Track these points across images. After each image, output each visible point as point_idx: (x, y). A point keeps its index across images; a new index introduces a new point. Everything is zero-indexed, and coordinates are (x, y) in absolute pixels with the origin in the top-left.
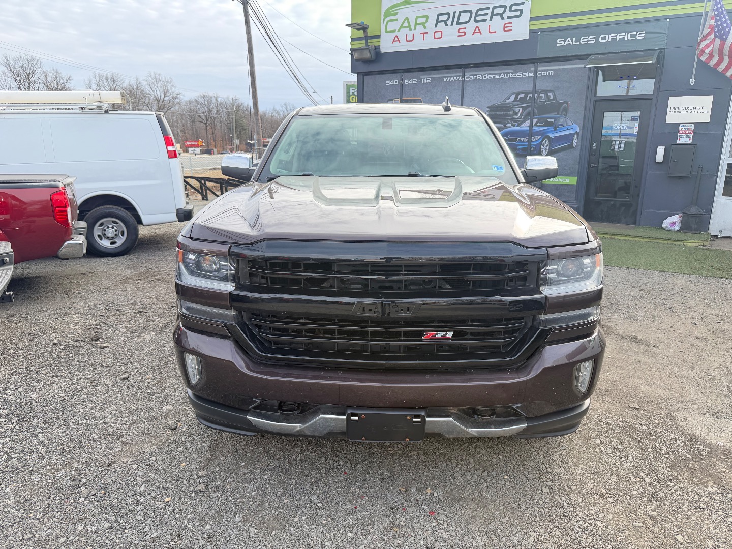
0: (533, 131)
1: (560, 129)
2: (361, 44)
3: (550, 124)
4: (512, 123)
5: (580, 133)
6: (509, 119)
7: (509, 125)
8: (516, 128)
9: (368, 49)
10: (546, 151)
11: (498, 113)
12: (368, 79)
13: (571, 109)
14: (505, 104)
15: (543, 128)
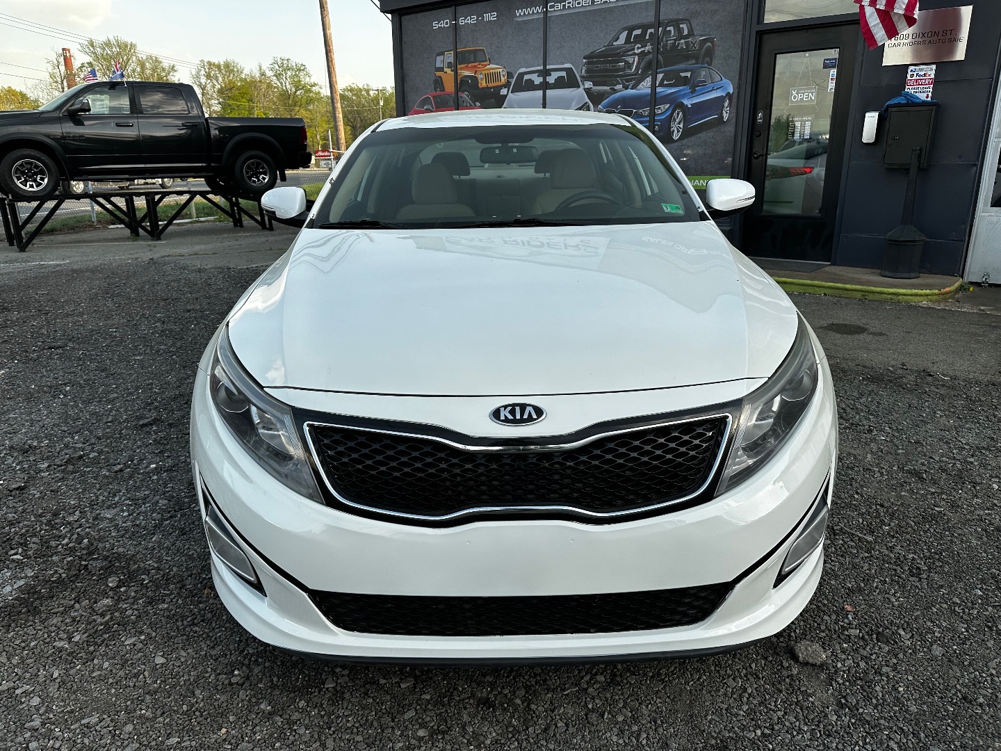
0: (658, 96)
1: (700, 90)
3: (685, 81)
4: (622, 82)
5: (735, 96)
6: (620, 76)
7: (619, 87)
8: (630, 92)
10: (678, 131)
11: (601, 66)
12: (405, 19)
13: (718, 52)
14: (612, 49)
15: (673, 90)
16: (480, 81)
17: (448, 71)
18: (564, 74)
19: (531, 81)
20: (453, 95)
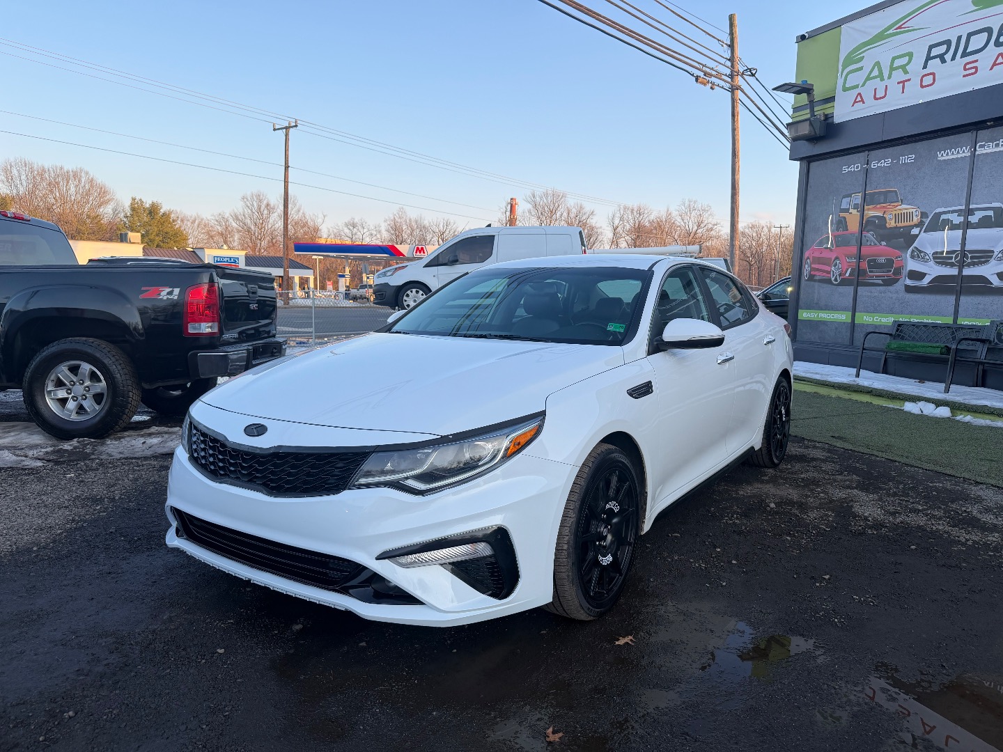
16: (888, 221)
17: (854, 212)
18: (991, 213)
19: (947, 221)
20: (857, 235)
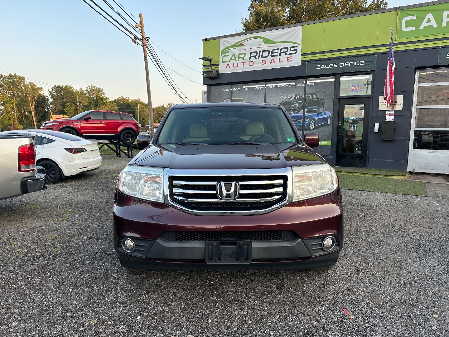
0: (305, 116)
1: (320, 115)
2: (208, 69)
3: (315, 112)
5: (332, 117)
6: (292, 110)
8: (295, 114)
9: (212, 71)
10: (313, 127)
12: (212, 88)
13: (326, 104)
14: (290, 101)
15: (311, 114)
